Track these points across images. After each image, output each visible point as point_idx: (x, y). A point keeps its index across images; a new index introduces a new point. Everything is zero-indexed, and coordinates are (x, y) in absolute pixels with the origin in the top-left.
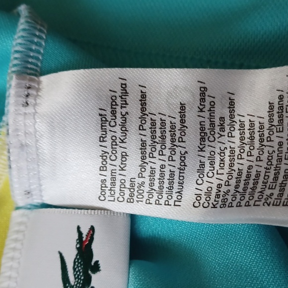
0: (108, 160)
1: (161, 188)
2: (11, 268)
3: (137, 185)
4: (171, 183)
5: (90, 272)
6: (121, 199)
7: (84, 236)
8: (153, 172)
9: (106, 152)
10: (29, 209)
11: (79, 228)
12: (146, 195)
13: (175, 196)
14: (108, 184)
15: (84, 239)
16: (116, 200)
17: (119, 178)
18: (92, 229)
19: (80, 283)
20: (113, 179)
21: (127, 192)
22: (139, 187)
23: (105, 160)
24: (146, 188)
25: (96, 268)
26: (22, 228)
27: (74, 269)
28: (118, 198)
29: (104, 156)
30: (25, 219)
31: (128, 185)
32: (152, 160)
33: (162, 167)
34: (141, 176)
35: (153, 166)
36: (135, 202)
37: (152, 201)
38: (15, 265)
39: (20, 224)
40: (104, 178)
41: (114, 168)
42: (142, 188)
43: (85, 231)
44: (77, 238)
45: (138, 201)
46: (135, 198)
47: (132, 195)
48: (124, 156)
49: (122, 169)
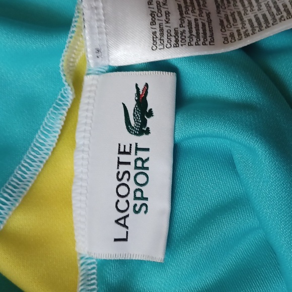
0: (156, 17)
1: (198, 33)
2: (86, 117)
3: (179, 33)
4: (204, 30)
5: (146, 117)
6: (169, 46)
7: (141, 91)
8: (190, 23)
9: (153, 12)
10: (98, 74)
11: (137, 85)
12: (187, 40)
13: (209, 39)
14: (158, 34)
15: (141, 93)
16: (165, 47)
17: (165, 29)
18: (147, 85)
19: (138, 125)
20: (162, 30)
21: (173, 39)
22: (182, 34)
23: (153, 17)
24: (187, 34)
25: (150, 114)
26: (93, 88)
27: (134, 115)
28: (167, 45)
29: (152, 14)
30: (95, 82)
31: (173, 33)
32: (188, 15)
33: (196, 20)
34: (181, 26)
35: (189, 19)
36: (180, 46)
37: (193, 43)
38: (89, 114)
39: (92, 85)
40: (154, 30)
41: (161, 22)
42: (184, 35)
43: (141, 87)
44: (136, 92)
45: (182, 45)
46: (180, 43)
47: (177, 41)
48: (167, 14)
49: (167, 22)
